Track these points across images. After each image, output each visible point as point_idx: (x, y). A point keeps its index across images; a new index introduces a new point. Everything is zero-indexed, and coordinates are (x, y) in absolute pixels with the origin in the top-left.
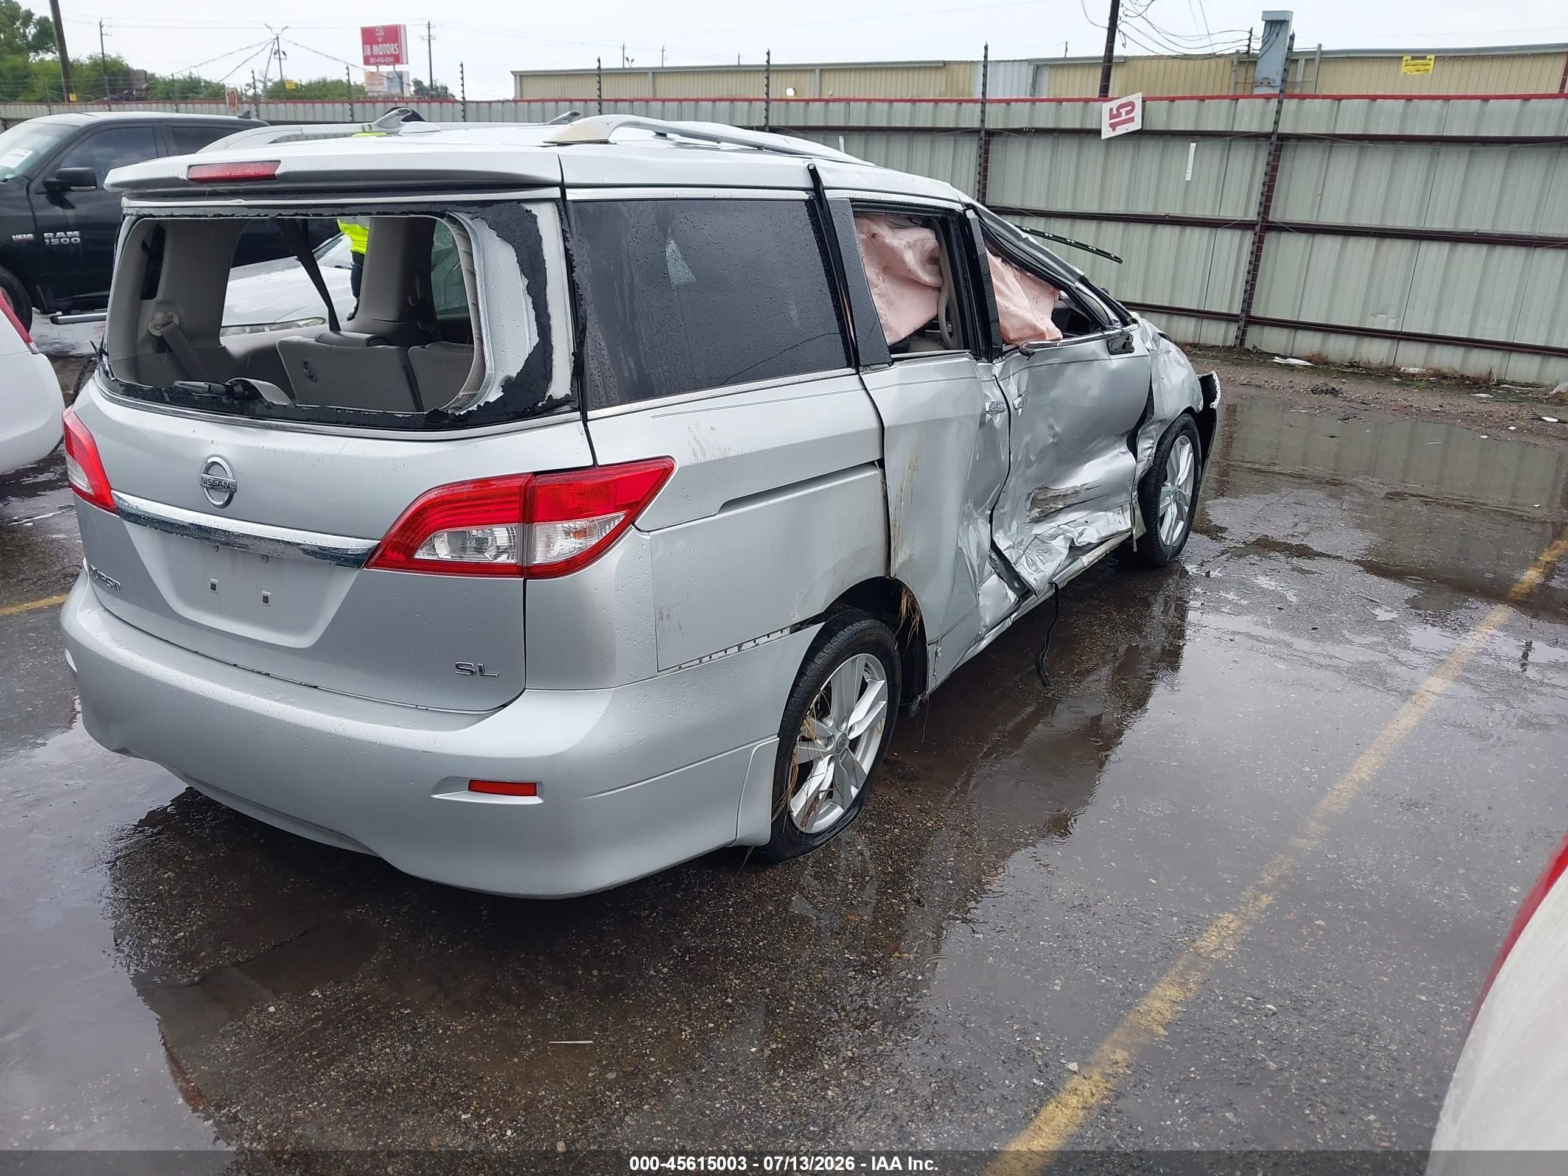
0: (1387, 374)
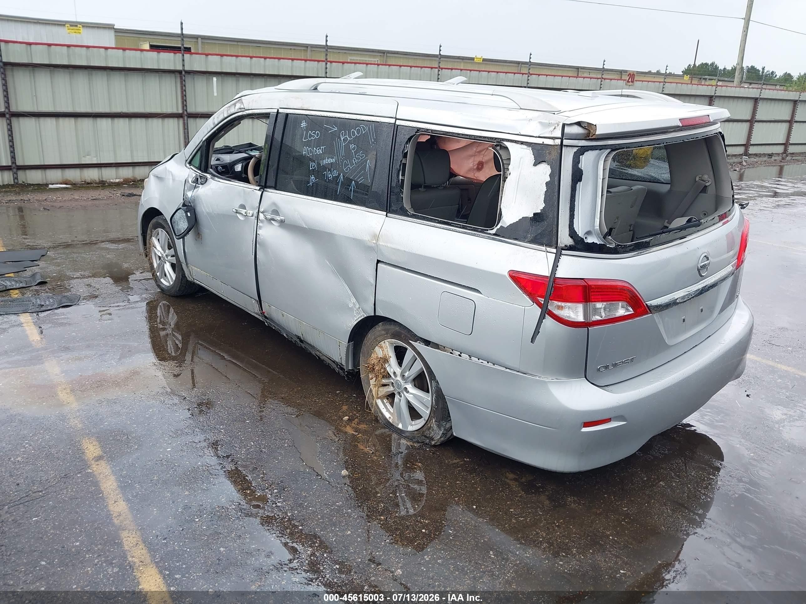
0: (102, 184)
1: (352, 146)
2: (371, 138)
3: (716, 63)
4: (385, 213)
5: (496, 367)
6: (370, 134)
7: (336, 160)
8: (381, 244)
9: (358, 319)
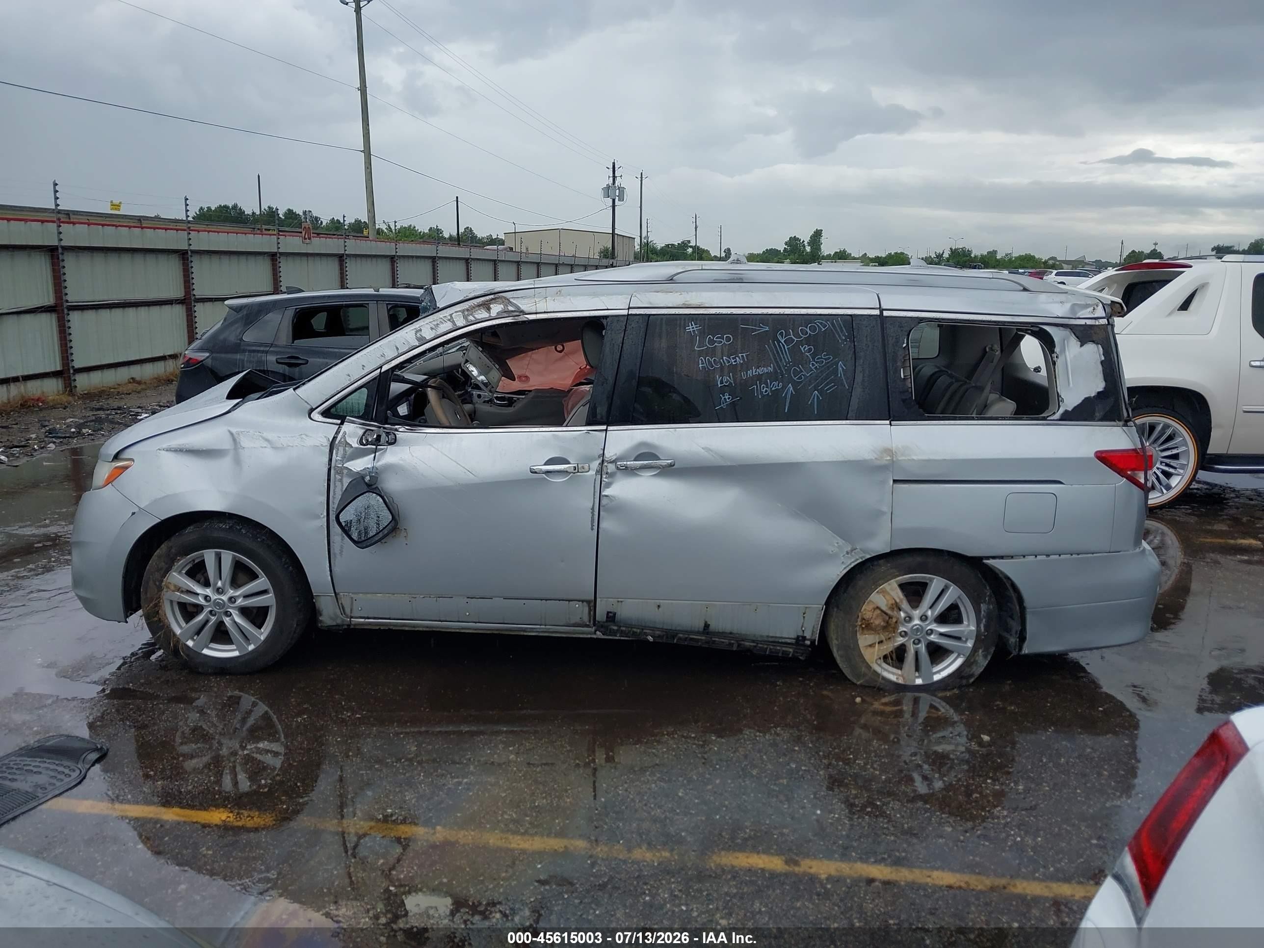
1: (804, 348)
2: (839, 336)
3: (239, 205)
4: (888, 422)
5: (1095, 555)
6: (836, 330)
7: (774, 368)
8: (900, 459)
9: (850, 564)
